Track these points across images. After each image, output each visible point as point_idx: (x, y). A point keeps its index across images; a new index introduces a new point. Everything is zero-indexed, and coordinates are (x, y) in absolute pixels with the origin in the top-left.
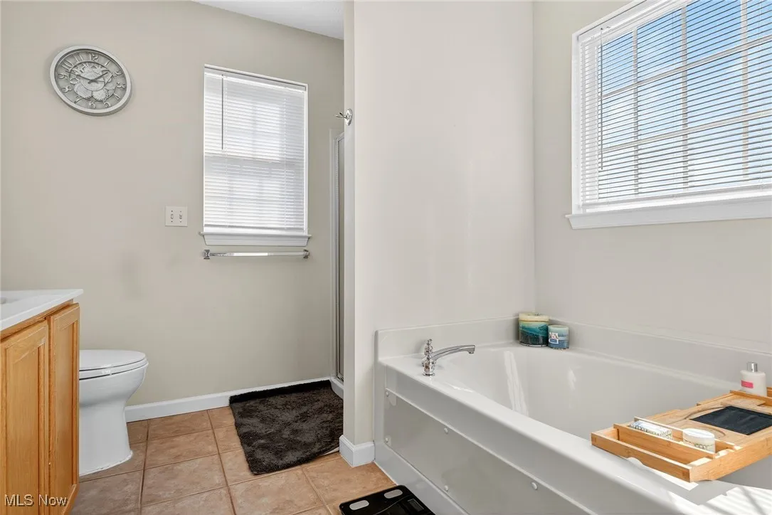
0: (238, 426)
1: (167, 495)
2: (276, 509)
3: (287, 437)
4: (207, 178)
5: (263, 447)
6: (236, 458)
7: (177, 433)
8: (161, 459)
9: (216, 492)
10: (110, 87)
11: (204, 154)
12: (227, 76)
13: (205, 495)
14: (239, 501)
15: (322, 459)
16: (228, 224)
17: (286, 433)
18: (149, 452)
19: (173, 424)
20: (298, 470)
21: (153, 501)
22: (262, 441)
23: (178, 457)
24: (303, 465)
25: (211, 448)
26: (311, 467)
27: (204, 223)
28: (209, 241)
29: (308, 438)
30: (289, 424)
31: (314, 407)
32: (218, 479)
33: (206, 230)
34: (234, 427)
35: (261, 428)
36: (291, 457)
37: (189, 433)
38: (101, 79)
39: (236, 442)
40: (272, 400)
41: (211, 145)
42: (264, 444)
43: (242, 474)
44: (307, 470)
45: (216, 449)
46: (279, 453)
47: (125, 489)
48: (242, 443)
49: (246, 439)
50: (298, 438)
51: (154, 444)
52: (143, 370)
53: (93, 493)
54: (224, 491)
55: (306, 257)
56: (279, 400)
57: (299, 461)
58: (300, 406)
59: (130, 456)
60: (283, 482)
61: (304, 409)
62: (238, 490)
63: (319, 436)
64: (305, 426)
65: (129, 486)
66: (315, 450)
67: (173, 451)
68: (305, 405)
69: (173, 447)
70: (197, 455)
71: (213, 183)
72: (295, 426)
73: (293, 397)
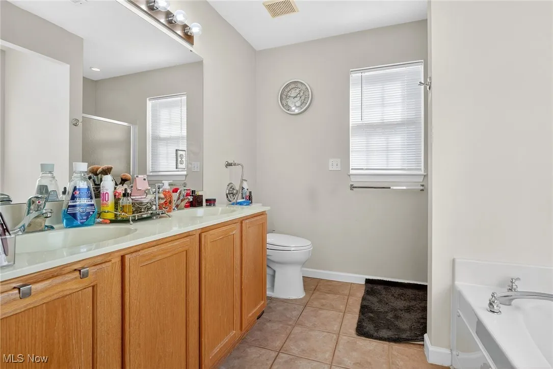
0: (364, 299)
1: (308, 325)
2: (358, 363)
3: (390, 318)
4: (352, 140)
5: (371, 319)
6: (352, 319)
7: (330, 292)
8: (316, 304)
9: (331, 334)
10: (303, 98)
11: (351, 125)
12: (364, 72)
13: (325, 334)
14: (340, 347)
15: (407, 345)
16: (366, 168)
17: (390, 316)
18: (312, 298)
19: (330, 285)
20: (386, 345)
21: (302, 325)
22: (372, 315)
23: (323, 305)
24: (391, 343)
25: (342, 307)
26: (396, 347)
27: (351, 168)
28: (353, 179)
29: (404, 326)
30: (396, 310)
31: (421, 304)
32: (336, 328)
33: (352, 172)
34: (361, 299)
35: (376, 306)
36: (384, 333)
37: (335, 294)
38: (299, 95)
39: (357, 309)
40: (393, 289)
41: (354, 118)
42: (372, 317)
43: (350, 330)
44: (392, 347)
45: (344, 309)
46: (378, 328)
47: (293, 313)
48: (361, 311)
49: (364, 309)
50: (396, 322)
51: (317, 294)
52: (310, 251)
53: (281, 308)
54: (335, 337)
55: (422, 190)
56: (398, 291)
57: (388, 338)
58: (411, 300)
59: (303, 296)
60: (371, 348)
61: (413, 303)
62: (344, 339)
63: (413, 327)
64: (407, 315)
65: (295, 312)
66: (404, 336)
67: (323, 301)
68: (415, 300)
69: (324, 299)
70: (333, 308)
71: (356, 142)
72: (399, 313)
73: (409, 292)
